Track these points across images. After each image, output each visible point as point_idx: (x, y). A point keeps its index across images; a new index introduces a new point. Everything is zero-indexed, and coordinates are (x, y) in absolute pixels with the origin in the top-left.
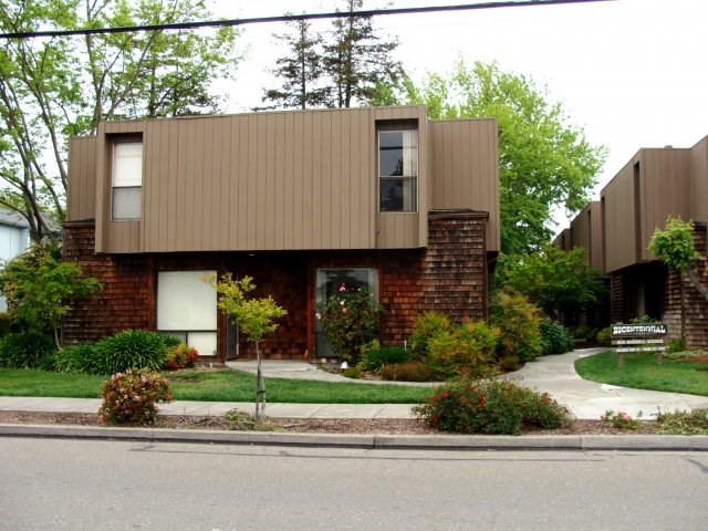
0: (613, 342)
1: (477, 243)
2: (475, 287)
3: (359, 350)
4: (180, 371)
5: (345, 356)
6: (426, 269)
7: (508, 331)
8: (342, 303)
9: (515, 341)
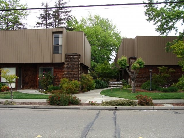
0: (110, 86)
1: (77, 62)
2: (76, 72)
3: (48, 87)
4: (5, 92)
5: (45, 88)
6: (65, 67)
7: (84, 83)
8: (44, 76)
9: (86, 85)
